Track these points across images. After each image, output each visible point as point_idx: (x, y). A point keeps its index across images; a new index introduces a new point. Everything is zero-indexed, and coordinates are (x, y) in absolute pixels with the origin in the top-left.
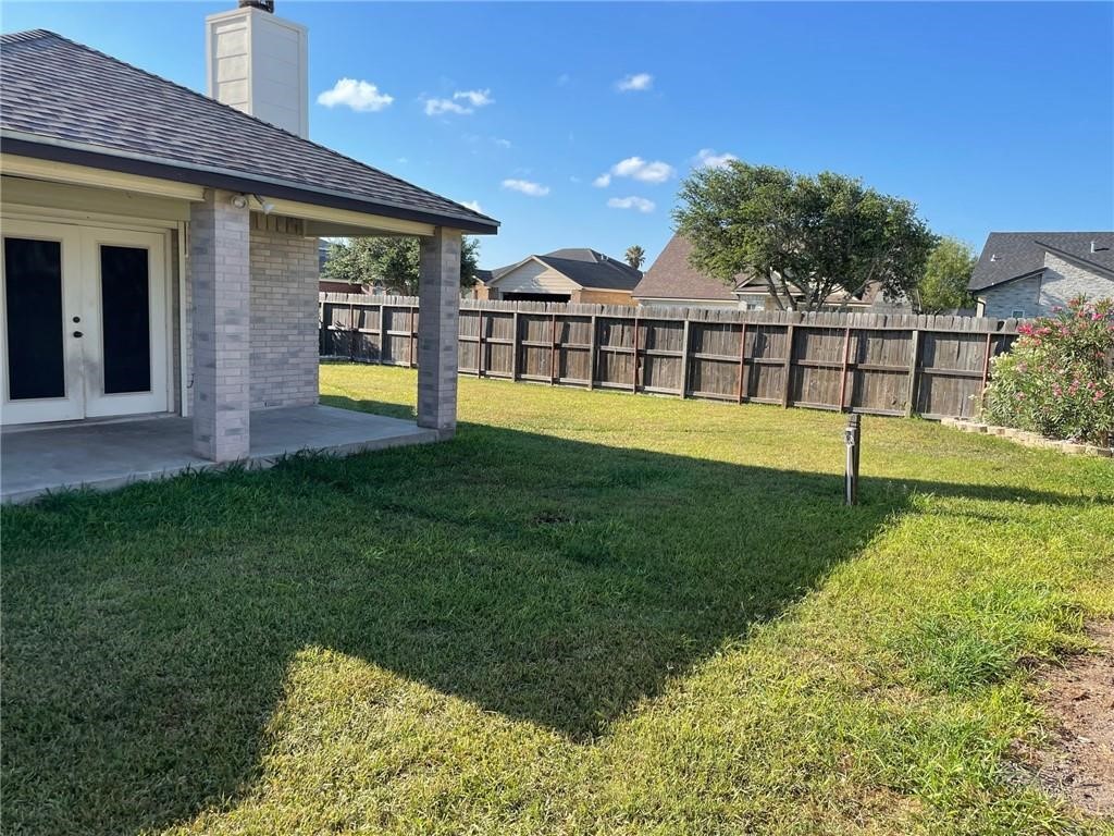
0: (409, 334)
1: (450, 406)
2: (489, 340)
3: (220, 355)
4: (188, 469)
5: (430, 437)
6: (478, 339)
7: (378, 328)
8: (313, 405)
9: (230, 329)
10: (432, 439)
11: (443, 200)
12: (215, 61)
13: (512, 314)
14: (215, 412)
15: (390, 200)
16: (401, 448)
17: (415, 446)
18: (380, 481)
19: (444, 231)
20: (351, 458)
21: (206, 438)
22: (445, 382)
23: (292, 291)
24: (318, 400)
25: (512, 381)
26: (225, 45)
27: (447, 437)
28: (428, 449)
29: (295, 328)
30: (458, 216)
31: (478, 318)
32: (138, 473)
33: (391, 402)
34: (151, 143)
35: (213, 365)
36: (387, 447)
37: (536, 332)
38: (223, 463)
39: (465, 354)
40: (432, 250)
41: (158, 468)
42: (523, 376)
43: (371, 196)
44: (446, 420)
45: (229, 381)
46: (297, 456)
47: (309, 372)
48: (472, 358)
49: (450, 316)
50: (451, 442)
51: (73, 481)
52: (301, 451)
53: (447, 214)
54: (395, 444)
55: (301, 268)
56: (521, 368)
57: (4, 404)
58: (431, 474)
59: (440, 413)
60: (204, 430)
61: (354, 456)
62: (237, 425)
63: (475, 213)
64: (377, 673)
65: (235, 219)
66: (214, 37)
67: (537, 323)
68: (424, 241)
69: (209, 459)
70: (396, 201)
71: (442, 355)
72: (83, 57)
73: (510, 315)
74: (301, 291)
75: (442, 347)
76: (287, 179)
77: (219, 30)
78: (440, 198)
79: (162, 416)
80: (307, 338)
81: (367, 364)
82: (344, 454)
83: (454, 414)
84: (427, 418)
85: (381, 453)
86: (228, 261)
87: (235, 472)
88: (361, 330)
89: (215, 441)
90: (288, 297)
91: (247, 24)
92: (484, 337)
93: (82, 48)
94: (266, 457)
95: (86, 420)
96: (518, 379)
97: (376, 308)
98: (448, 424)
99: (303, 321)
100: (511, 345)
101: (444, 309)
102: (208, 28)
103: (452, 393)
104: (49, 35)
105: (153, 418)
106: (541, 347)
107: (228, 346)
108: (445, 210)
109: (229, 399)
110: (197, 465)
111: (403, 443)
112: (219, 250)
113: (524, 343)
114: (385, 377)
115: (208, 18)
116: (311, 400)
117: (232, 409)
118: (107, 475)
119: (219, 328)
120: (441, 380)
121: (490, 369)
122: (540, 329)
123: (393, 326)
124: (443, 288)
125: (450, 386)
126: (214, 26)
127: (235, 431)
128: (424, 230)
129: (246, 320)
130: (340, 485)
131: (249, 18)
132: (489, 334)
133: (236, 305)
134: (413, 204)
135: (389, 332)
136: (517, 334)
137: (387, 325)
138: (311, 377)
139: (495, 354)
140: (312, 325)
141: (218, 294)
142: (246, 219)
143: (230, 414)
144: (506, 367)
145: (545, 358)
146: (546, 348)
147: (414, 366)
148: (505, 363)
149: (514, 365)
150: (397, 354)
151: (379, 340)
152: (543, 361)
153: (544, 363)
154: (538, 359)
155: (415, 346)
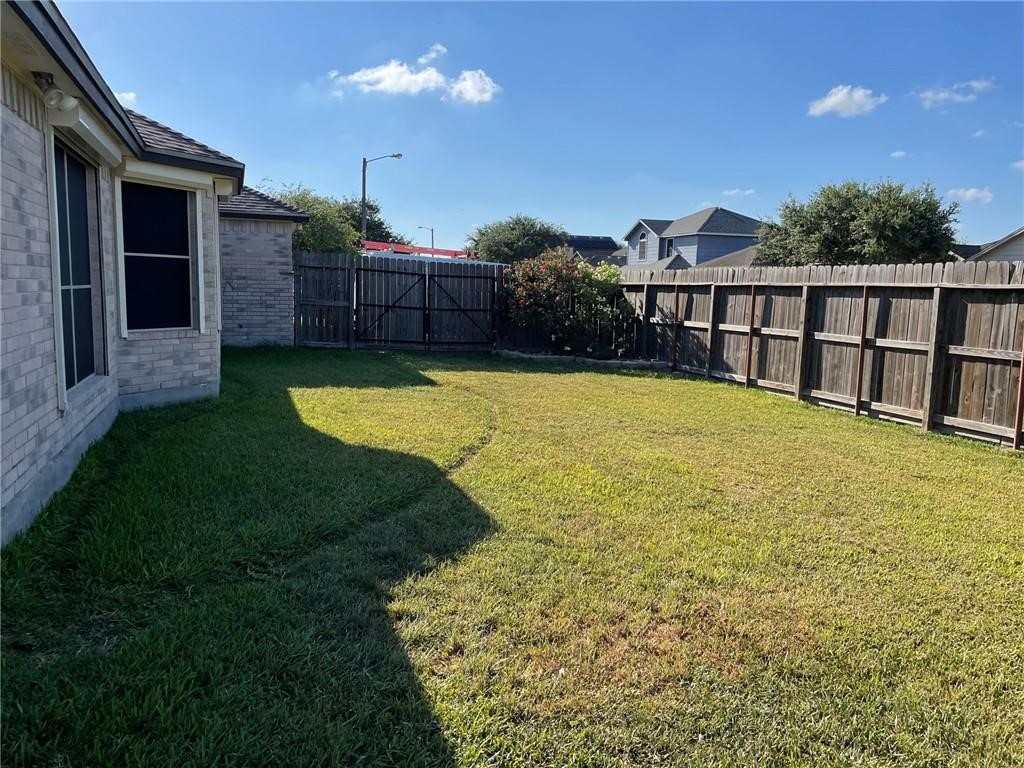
0: (749, 329)
2: (880, 342)
6: (858, 340)
7: (707, 320)
13: (931, 290)
25: (922, 428)
31: (861, 301)
37: (985, 326)
39: (835, 367)
42: (948, 420)
48: (848, 375)
56: (944, 401)
67: (986, 308)
73: (926, 293)
88: (687, 323)
92: (870, 335)
96: (935, 425)
100: (925, 353)
106: (994, 361)
113: (953, 350)
121: (879, 400)
122: (995, 321)
123: (728, 317)
132: (882, 331)
135: (721, 327)
136: (939, 332)
139: (891, 371)
144: (913, 398)
145: (1001, 385)
146: (1005, 362)
147: (751, 384)
148: (910, 389)
149: (927, 396)
150: (731, 363)
151: (707, 339)
152: (998, 391)
153: (1001, 395)
154: (987, 386)
155: (755, 349)
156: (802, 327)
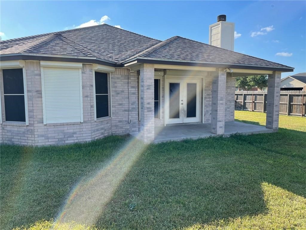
0: (252, 101)
1: (277, 122)
3: (218, 108)
4: (211, 136)
5: (270, 131)
7: (242, 100)
8: (233, 121)
9: (221, 102)
10: (271, 132)
11: (276, 63)
12: (211, 36)
14: (217, 122)
15: (262, 65)
16: (262, 134)
17: (266, 133)
18: (260, 143)
19: (276, 72)
20: (249, 136)
21: (214, 129)
22: (275, 115)
23: (228, 91)
24: (234, 120)
25: (287, 115)
26: (214, 32)
27: (275, 132)
28: (270, 134)
29: (229, 101)
30: (282, 68)
32: (201, 136)
33: (251, 121)
34: (206, 59)
35: (217, 111)
36: (258, 133)
37: (296, 100)
38: (218, 135)
40: (272, 78)
41: (205, 135)
42: (291, 114)
43: (257, 65)
44: (275, 126)
45: (220, 115)
46: (235, 134)
47: (232, 112)
49: (277, 96)
50: (277, 133)
51: (189, 137)
52: (236, 133)
53: (278, 67)
54: (261, 133)
55: (231, 85)
56: (290, 111)
57: (169, 119)
58: (275, 142)
59: (274, 124)
60: (214, 127)
61: (250, 135)
62: (222, 125)
63: (286, 66)
64: (287, 192)
65: (223, 75)
66: (211, 30)
67: (296, 97)
68: (269, 75)
69: (215, 134)
70: (264, 65)
71: (274, 107)
72: (186, 41)
73: (287, 95)
74: (231, 91)
75: (275, 105)
76: (236, 63)
77: (212, 28)
78: (275, 63)
79: (198, 123)
80: (232, 103)
81: (239, 110)
82: (247, 135)
83: (278, 125)
84: (269, 126)
85: (257, 135)
86: (221, 85)
87: (221, 138)
88: (237, 101)
89: (217, 129)
90: (228, 93)
91: (220, 25)
93: (185, 39)
94: (228, 134)
95: (183, 123)
96: (289, 115)
97: (242, 95)
98: (276, 128)
99: (231, 99)
100: (287, 104)
101: (275, 94)
102: (210, 28)
103: (277, 119)
104: (178, 37)
105: (196, 123)
106: (298, 105)
107: (220, 106)
108: (277, 66)
109: (220, 119)
110: (213, 135)
111: (263, 132)
112: (219, 83)
113: (291, 103)
114: (246, 114)
115: (210, 26)
116: (232, 120)
117: (221, 122)
118: (194, 136)
119: (218, 102)
120: (274, 115)
122: (298, 99)
123: (247, 99)
124: (275, 88)
125: (277, 117)
126: (211, 28)
127: (221, 127)
128: (270, 72)
129: (224, 99)
130: (249, 143)
131: (221, 24)
133: (222, 96)
134: (268, 66)
135: (245, 101)
136: (289, 101)
137: (245, 99)
138: (232, 114)
139: (281, 107)
140: (233, 100)
141: (219, 93)
142: (226, 74)
143: (220, 123)
144: (285, 111)
145: (299, 108)
146: (300, 105)
147: (253, 111)
148: (284, 110)
149: (288, 110)
150: (248, 107)
151: (242, 104)
152: (299, 109)
153: (299, 110)
154: (297, 108)
155: (253, 105)
156: (264, 101)
